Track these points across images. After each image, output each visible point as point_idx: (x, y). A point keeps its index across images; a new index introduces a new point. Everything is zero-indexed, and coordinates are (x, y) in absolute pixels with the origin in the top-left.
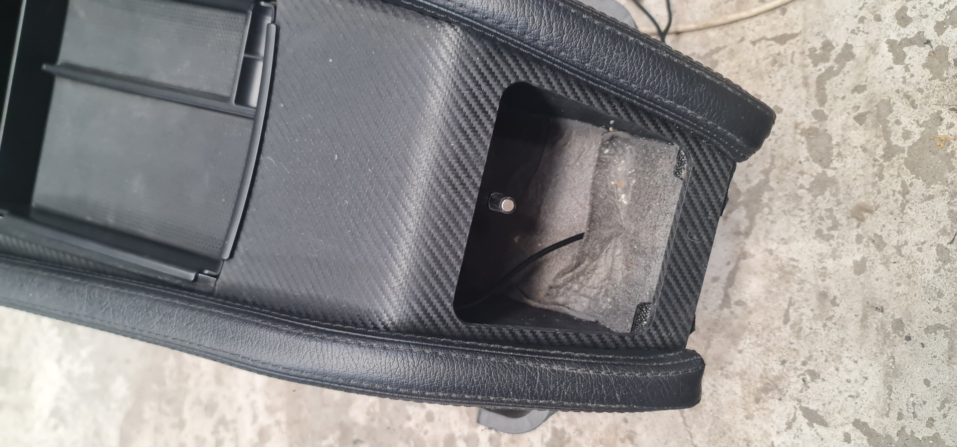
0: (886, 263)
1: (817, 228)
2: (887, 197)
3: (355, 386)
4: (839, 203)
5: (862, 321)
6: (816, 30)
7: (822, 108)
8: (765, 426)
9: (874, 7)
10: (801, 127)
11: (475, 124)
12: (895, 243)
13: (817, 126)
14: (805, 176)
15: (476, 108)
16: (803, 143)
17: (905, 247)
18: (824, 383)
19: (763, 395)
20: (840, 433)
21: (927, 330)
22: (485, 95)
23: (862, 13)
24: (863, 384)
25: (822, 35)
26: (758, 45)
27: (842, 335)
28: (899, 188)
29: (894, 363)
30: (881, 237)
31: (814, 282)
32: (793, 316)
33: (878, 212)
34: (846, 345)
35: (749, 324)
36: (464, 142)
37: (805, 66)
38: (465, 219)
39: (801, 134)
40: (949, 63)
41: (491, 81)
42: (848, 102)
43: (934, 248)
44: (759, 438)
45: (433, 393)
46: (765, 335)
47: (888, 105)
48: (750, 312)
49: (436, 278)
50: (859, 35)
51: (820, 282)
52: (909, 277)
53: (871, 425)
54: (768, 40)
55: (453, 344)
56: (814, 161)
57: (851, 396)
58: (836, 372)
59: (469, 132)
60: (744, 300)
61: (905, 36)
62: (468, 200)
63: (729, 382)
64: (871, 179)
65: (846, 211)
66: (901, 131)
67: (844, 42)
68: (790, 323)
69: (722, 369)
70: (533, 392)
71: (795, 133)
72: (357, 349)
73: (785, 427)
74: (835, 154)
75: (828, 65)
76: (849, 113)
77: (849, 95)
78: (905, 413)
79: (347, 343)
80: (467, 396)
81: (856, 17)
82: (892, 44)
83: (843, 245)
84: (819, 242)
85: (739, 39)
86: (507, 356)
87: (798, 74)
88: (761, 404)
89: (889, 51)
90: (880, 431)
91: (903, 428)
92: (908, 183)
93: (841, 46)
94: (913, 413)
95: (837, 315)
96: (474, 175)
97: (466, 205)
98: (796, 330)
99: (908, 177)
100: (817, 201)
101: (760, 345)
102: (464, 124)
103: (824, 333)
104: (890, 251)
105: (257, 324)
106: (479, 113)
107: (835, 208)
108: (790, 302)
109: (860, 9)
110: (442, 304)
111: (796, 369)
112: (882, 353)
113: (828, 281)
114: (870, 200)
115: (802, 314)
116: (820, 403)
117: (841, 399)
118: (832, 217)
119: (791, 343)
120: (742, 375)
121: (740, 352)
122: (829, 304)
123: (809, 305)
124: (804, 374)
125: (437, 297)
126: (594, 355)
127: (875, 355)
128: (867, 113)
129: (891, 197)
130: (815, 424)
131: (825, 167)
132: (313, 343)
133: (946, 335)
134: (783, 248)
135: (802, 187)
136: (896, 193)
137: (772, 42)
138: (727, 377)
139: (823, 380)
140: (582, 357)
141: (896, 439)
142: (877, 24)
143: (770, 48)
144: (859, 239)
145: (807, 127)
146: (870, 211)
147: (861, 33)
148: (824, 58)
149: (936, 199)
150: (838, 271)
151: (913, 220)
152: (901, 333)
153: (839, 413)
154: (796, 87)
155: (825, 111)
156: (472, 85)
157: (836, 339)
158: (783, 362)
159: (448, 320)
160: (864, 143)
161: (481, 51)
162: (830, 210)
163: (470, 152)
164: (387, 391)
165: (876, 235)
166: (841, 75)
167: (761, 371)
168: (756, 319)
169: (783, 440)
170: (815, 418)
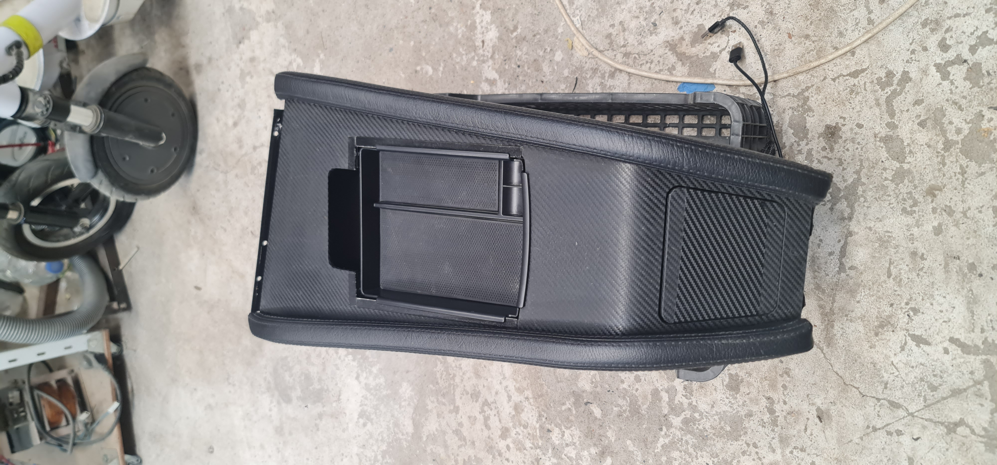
0: (957, 225)
1: (902, 207)
2: (951, 178)
3: (615, 367)
4: (916, 187)
5: (945, 268)
6: (879, 64)
7: (893, 120)
8: (884, 351)
9: (921, 41)
10: (879, 136)
11: (654, 214)
12: (961, 209)
13: (891, 133)
14: (887, 171)
15: (653, 206)
16: (882, 147)
17: (969, 211)
18: (924, 315)
19: (880, 330)
20: (940, 348)
21: (994, 268)
22: (656, 198)
23: (912, 47)
24: (952, 312)
25: (884, 67)
26: (837, 81)
27: (931, 280)
28: (959, 170)
29: (972, 294)
30: (950, 207)
31: (906, 246)
32: (894, 271)
33: (945, 189)
34: (936, 287)
35: (862, 281)
36: (649, 226)
37: (876, 91)
38: (657, 268)
39: (880, 141)
40: (983, 74)
41: (659, 190)
42: (912, 113)
43: (991, 209)
44: (882, 360)
45: (658, 365)
46: (875, 287)
47: (942, 112)
48: (862, 273)
49: (647, 302)
50: (913, 63)
51: (910, 245)
52: (975, 232)
53: (962, 340)
54: (844, 76)
55: (663, 338)
56: (892, 159)
57: (944, 322)
58: (931, 307)
59: (651, 220)
60: (856, 265)
61: (947, 59)
62: (657, 257)
63: (853, 324)
64: (937, 167)
65: (921, 192)
66: (954, 129)
67: (902, 70)
68: (892, 277)
69: (846, 316)
70: (713, 357)
71: (876, 141)
72: (612, 348)
73: (900, 350)
74: (907, 152)
75: (892, 88)
76: (913, 121)
77: (911, 107)
78: (986, 328)
79: (606, 345)
80: (676, 364)
81: (908, 50)
82: (938, 67)
83: (923, 216)
84: (905, 217)
85: (822, 78)
86: (695, 339)
87: (871, 98)
88: (880, 336)
89: (937, 72)
90: (970, 343)
91: (986, 339)
92: (965, 166)
93: (900, 73)
94: (992, 327)
95: (926, 267)
96: (658, 243)
97: (656, 260)
98: (898, 281)
99: (964, 161)
100: (899, 188)
101: (873, 296)
102: (648, 216)
103: (918, 280)
104: (958, 216)
105: (554, 342)
106: (655, 208)
107: (913, 191)
108: (890, 262)
109: (911, 44)
110: (652, 316)
111: (901, 308)
112: (963, 289)
113: (916, 243)
114: (938, 181)
115: (900, 269)
116: (923, 330)
117: (938, 324)
118: (912, 198)
119: (896, 291)
120: (862, 318)
121: (858, 302)
122: (919, 259)
123: (904, 262)
124: (908, 311)
125: (649, 312)
126: (744, 331)
127: (958, 290)
128: (927, 119)
129: (953, 178)
130: (921, 345)
131: (902, 163)
132: (587, 348)
134: (879, 225)
135: (886, 179)
136: (957, 174)
137: (847, 78)
138: (851, 321)
139: (923, 313)
140: (738, 334)
141: (982, 347)
142: (925, 54)
143: (847, 82)
144: (934, 210)
145: (884, 136)
146: (940, 190)
147: (914, 61)
148: (889, 84)
149: (987, 174)
150: (922, 235)
151: (972, 191)
152: (975, 272)
153: (938, 334)
154: (871, 108)
155: (895, 122)
156: (648, 194)
157: (928, 283)
158: (892, 305)
159: (657, 324)
160: (928, 141)
161: (650, 174)
162: (910, 193)
163: (653, 230)
164: (633, 367)
165: (946, 206)
166: (903, 94)
167: (876, 313)
168: (867, 277)
169: (900, 359)
170: (919, 340)
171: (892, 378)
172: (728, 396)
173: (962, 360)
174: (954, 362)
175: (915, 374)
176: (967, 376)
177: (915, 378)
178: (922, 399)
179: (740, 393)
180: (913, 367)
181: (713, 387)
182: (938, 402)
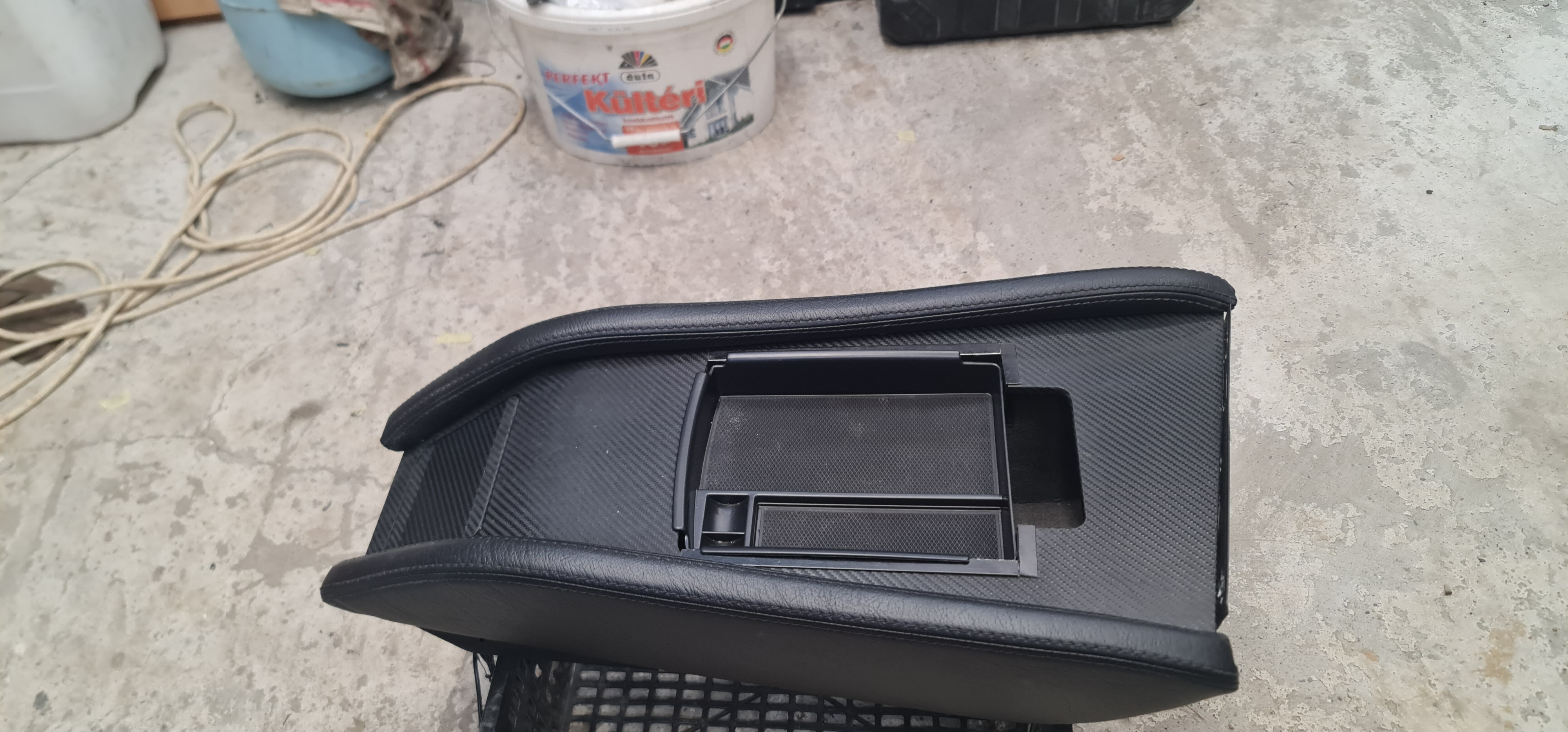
1: (394, 706)
12: (333, 707)
17: (325, 705)
21: (316, 643)
30: (343, 709)
43: (302, 708)
51: (395, 663)
52: (325, 682)
83: (374, 697)
84: (392, 695)
104: (337, 700)
133: (302, 644)
134: (424, 684)
150: (380, 675)
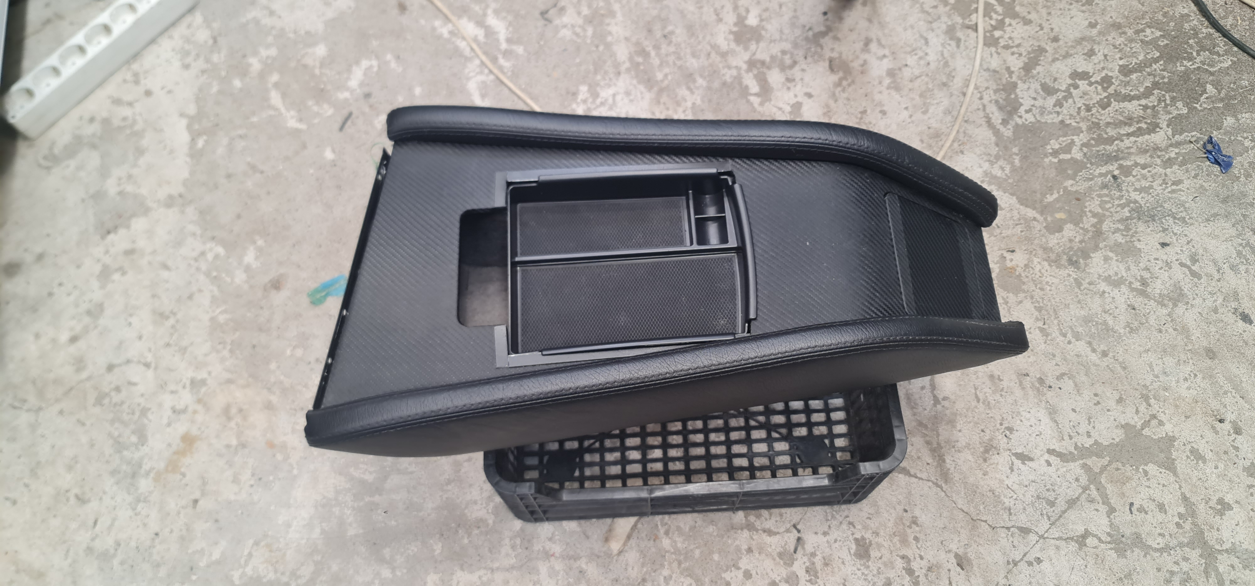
5: (1020, 385)
8: (997, 476)
18: (1019, 433)
19: (987, 455)
20: (1043, 462)
21: (1058, 379)
24: (1040, 425)
27: (1014, 399)
28: (1001, 301)
29: (1050, 405)
32: (981, 396)
34: (1019, 403)
35: (957, 410)
44: (998, 486)
46: (970, 414)
48: (954, 402)
53: (1058, 450)
57: (1037, 435)
58: (1022, 423)
60: (947, 394)
63: (962, 454)
68: (981, 401)
69: (954, 447)
73: (1010, 471)
78: (1072, 434)
88: (989, 462)
90: (1065, 451)
91: (1076, 444)
92: (1005, 296)
94: (1077, 432)
95: (1005, 386)
98: (987, 404)
99: (1003, 293)
101: (970, 422)
103: (1003, 400)
108: (975, 387)
111: (998, 430)
112: (1041, 402)
115: (985, 393)
116: (1022, 447)
117: (1033, 439)
119: (988, 414)
120: (968, 446)
121: (960, 431)
122: (997, 381)
123: (986, 386)
124: (1004, 432)
127: (1037, 404)
130: (1026, 462)
133: (1069, 377)
138: (959, 451)
139: (1017, 431)
141: (1076, 452)
149: (1024, 302)
152: (1045, 385)
153: (1036, 448)
157: (1011, 402)
167: (978, 439)
168: (960, 406)
169: (1012, 480)
170: (1024, 458)
171: (1013, 503)
172: (859, 566)
173: (1065, 469)
174: (1058, 472)
175: (1031, 493)
176: (1075, 485)
177: (1032, 496)
178: (1045, 517)
179: (872, 560)
180: (1026, 486)
181: (840, 561)
182: (1061, 516)
